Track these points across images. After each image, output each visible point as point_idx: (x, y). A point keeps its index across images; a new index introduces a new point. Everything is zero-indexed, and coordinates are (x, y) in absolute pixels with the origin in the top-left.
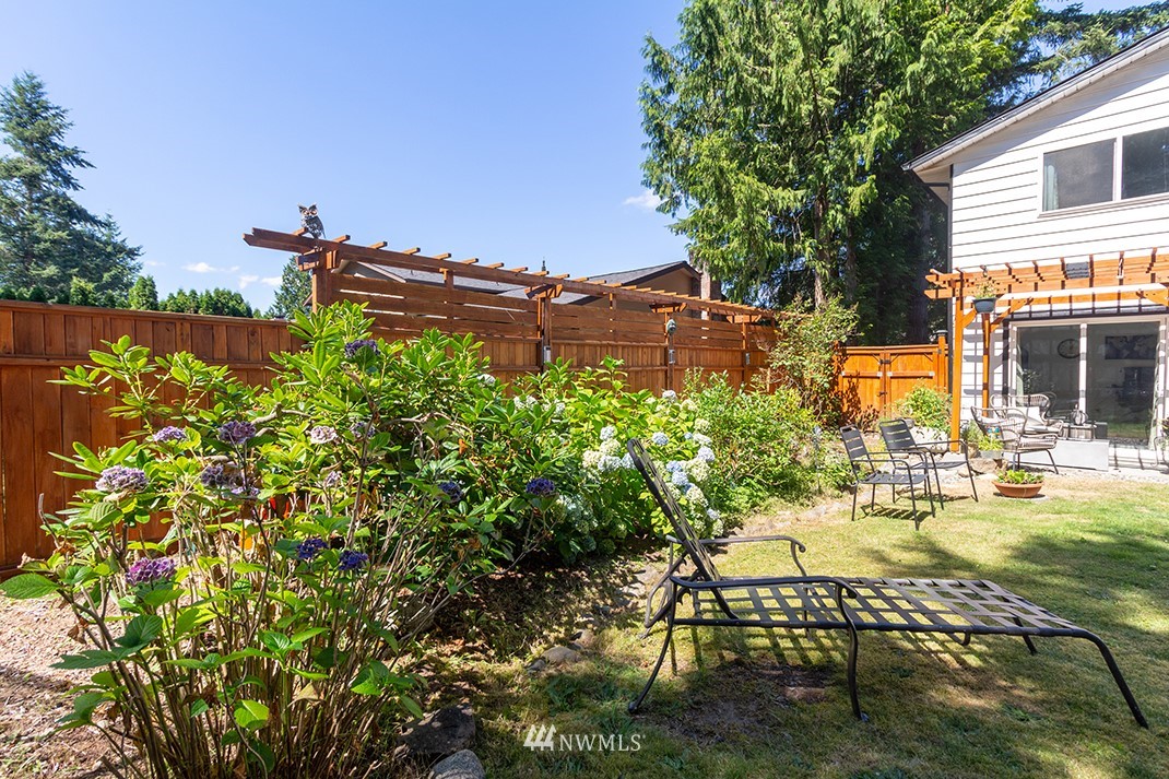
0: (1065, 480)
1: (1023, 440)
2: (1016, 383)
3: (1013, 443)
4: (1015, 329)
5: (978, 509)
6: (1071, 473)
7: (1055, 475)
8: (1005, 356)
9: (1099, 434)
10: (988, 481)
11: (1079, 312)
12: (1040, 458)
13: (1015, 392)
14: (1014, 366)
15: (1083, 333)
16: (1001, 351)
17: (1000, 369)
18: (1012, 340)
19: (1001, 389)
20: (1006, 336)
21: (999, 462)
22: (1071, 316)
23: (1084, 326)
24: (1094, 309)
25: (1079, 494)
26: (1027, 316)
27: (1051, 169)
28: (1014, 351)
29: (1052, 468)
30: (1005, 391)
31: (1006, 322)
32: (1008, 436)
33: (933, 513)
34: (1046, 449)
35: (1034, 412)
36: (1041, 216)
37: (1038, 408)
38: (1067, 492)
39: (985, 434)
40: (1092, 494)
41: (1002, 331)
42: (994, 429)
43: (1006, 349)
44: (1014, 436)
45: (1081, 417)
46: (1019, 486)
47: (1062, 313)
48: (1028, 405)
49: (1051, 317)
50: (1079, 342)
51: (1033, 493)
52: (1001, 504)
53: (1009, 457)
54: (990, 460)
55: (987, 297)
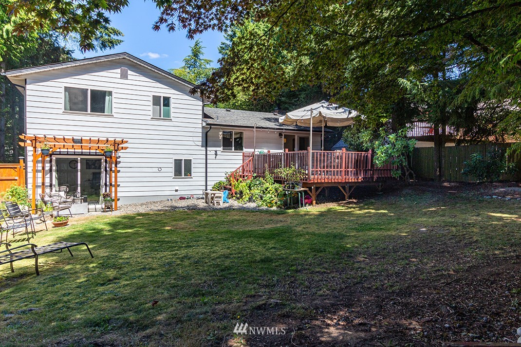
0: (75, 219)
1: (60, 206)
2: (55, 182)
3: (57, 207)
4: (54, 158)
5: (48, 233)
6: (76, 217)
7: (71, 218)
8: (51, 170)
9: (85, 200)
10: (50, 223)
11: (78, 153)
12: (66, 212)
13: (55, 186)
14: (54, 174)
15: (79, 161)
16: (49, 168)
17: (48, 175)
18: (54, 163)
19: (49, 184)
20: (51, 161)
21: (52, 216)
22: (75, 155)
23: (79, 159)
24: (82, 152)
25: (79, 222)
26: (59, 153)
27: (67, 93)
28: (54, 168)
29: (70, 216)
30: (51, 186)
31: (51, 155)
32: (55, 204)
33: (33, 237)
34: (68, 208)
35: (62, 194)
36: (64, 112)
37: (64, 192)
38: (76, 222)
39: (46, 205)
40: (83, 221)
41: (49, 159)
42: (50, 202)
43: (51, 167)
44: (57, 205)
45: (79, 195)
46: (62, 222)
47: (72, 153)
48: (59, 191)
49: (68, 154)
50: (77, 165)
51: (65, 224)
52: (56, 230)
53: (55, 213)
54: (49, 215)
55: (46, 149)
